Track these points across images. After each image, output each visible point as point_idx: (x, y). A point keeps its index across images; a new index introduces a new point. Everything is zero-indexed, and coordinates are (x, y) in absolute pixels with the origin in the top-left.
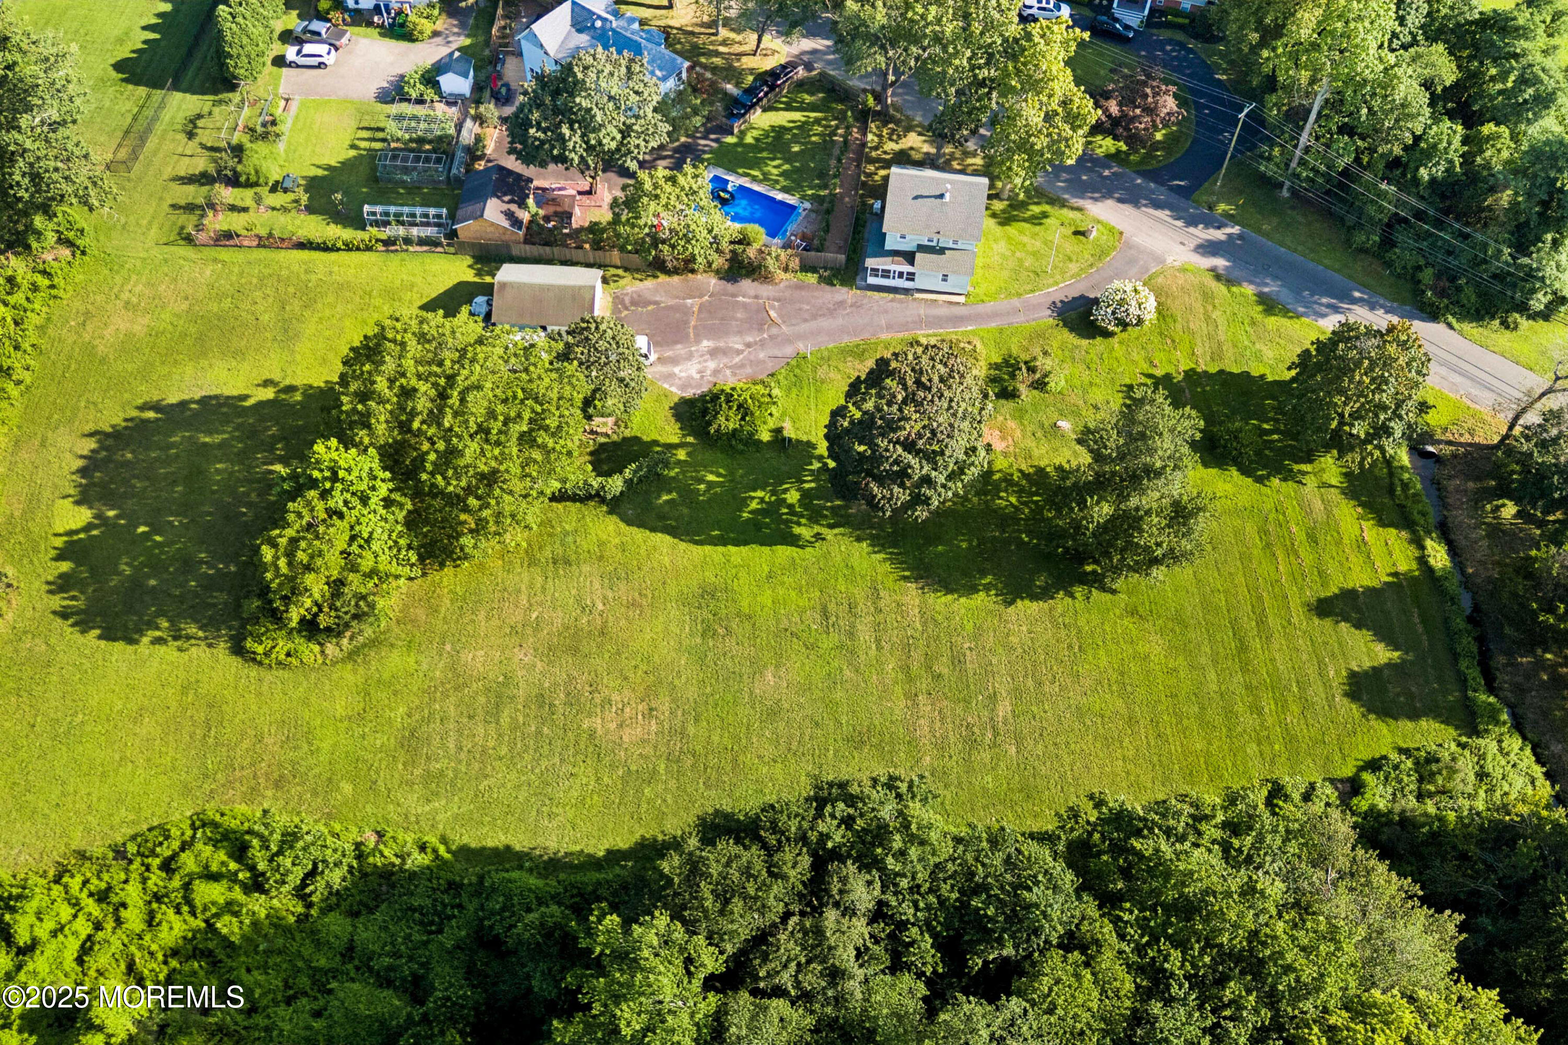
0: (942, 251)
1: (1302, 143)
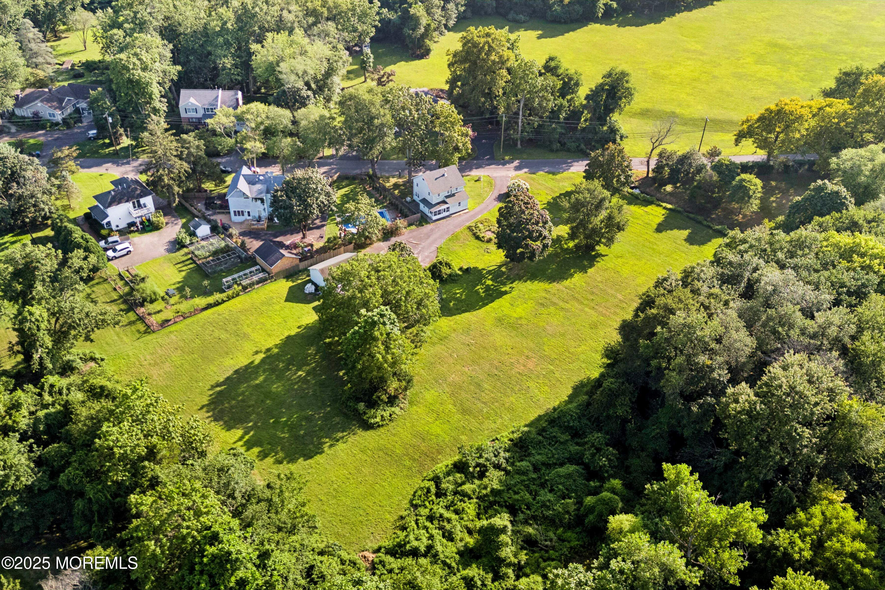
0: (453, 195)
1: (520, 124)
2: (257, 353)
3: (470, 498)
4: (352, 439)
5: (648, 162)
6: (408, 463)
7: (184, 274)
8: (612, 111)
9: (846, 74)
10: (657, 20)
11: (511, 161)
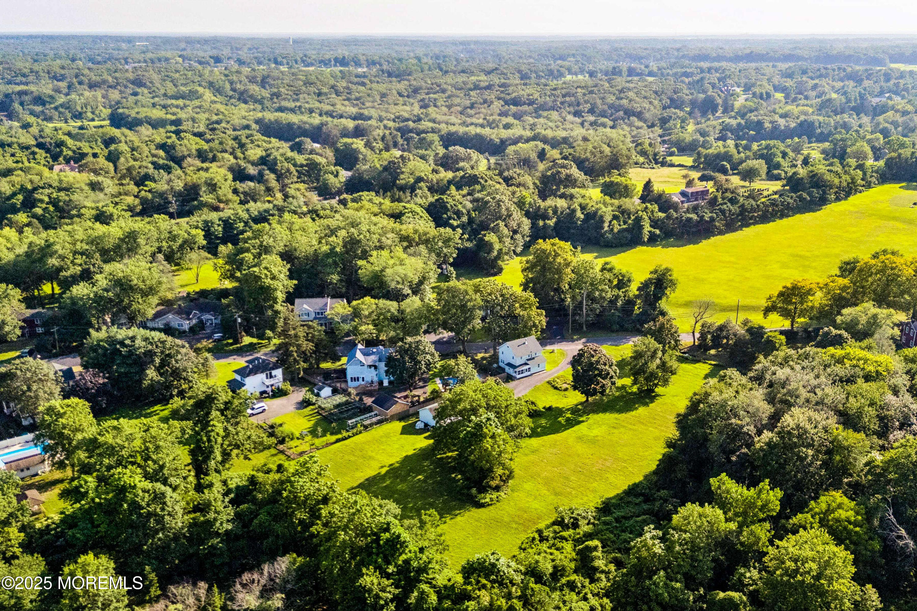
0: (534, 359)
1: (584, 310)
2: (382, 467)
3: (567, 540)
4: (467, 514)
5: (693, 333)
6: (514, 526)
7: (312, 422)
8: (660, 298)
9: (847, 263)
10: (696, 242)
11: (579, 339)
